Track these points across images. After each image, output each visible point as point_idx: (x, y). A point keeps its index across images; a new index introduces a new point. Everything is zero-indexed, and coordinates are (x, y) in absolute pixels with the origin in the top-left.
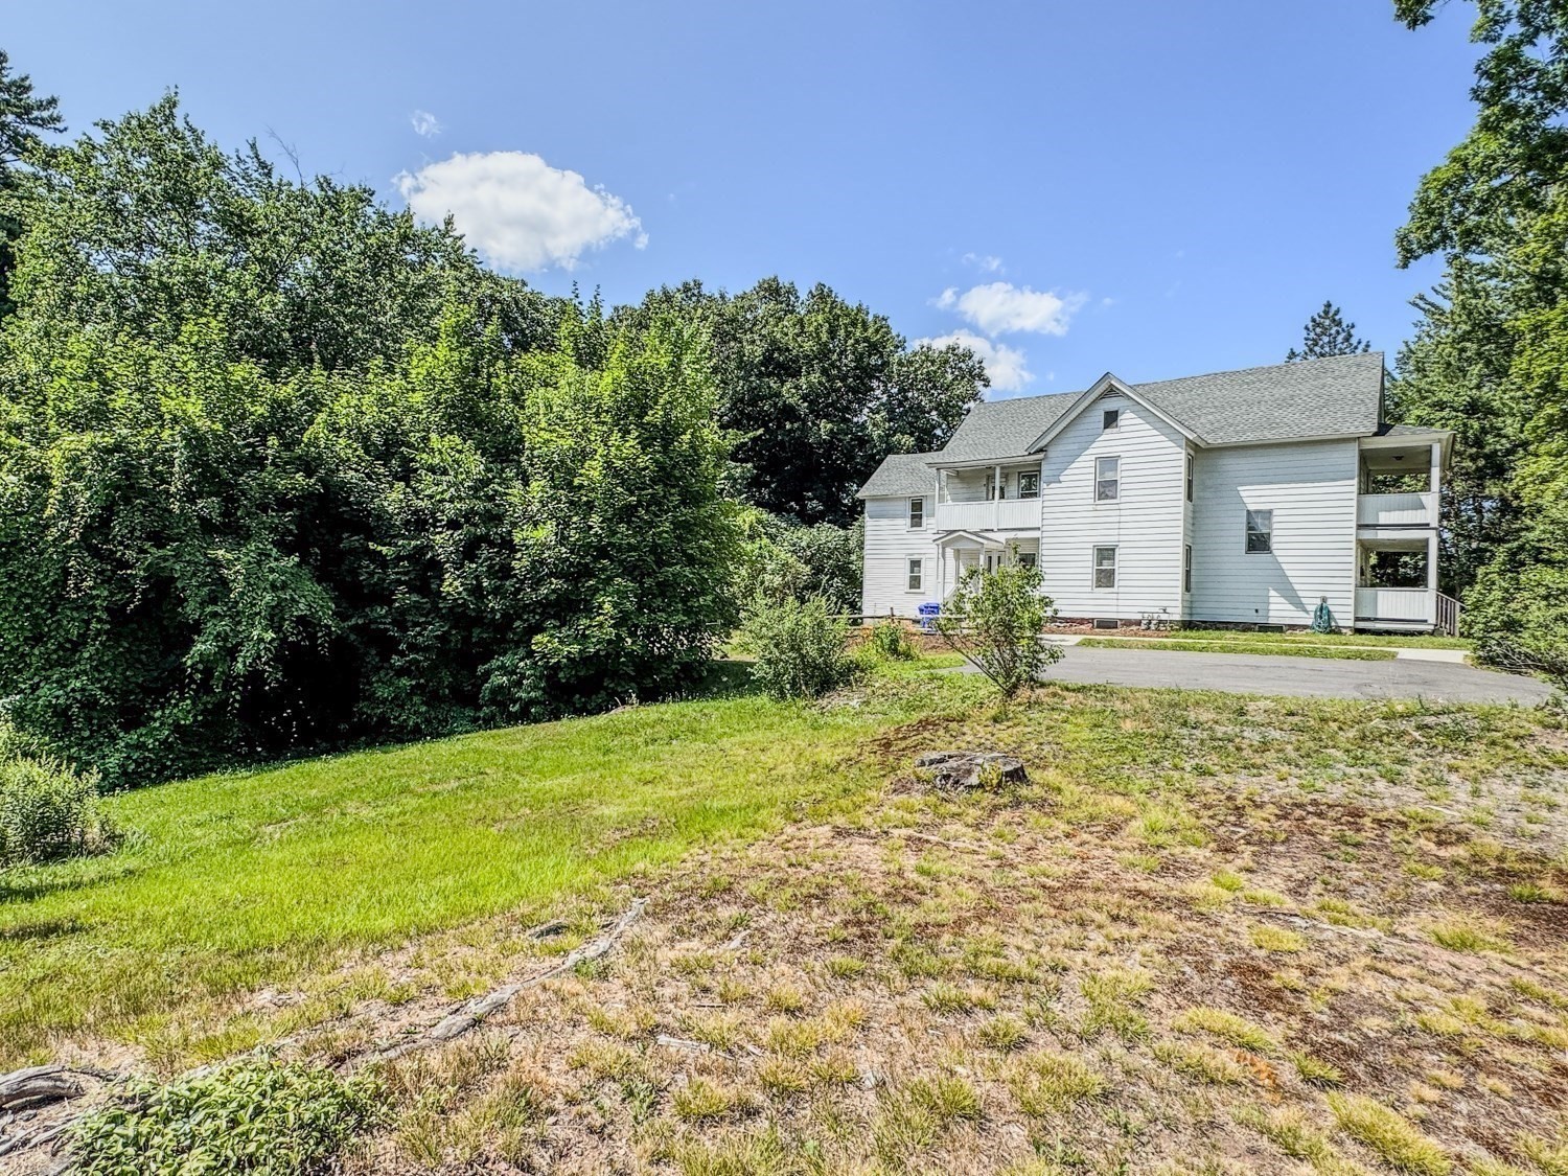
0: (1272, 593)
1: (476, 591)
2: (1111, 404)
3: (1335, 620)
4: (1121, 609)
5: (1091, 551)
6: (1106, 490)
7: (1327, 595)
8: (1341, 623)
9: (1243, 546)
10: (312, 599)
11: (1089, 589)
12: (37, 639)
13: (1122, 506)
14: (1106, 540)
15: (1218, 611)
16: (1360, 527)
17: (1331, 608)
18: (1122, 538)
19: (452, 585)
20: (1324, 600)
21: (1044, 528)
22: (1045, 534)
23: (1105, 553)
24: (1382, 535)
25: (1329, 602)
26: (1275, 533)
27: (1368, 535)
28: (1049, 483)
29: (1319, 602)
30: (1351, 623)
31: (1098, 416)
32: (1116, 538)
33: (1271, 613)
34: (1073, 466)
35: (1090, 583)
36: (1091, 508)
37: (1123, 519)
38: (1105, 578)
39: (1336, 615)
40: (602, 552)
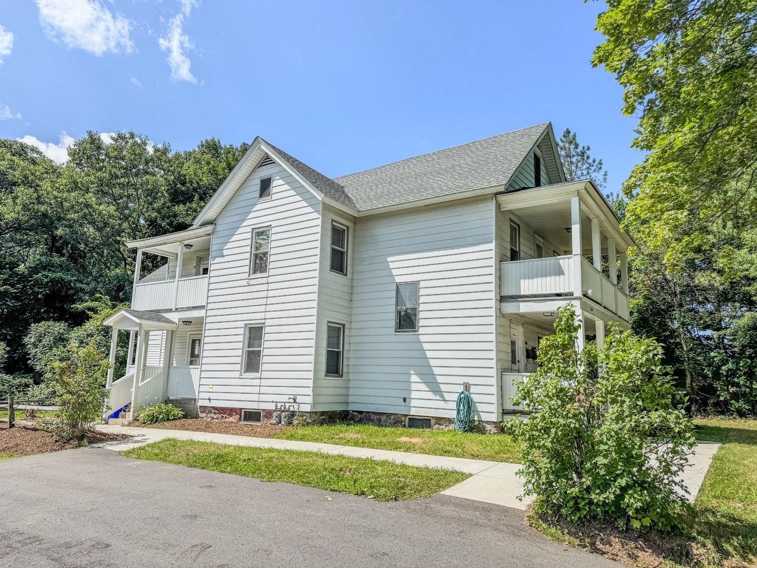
0: (414, 378)
2: (265, 172)
3: (478, 412)
4: (263, 398)
5: (242, 331)
6: (259, 262)
7: (471, 381)
8: (485, 417)
9: (392, 323)
11: (237, 374)
13: (271, 279)
14: (256, 318)
15: (371, 400)
16: (502, 299)
17: (475, 398)
18: (269, 315)
20: (467, 387)
21: (210, 306)
22: (210, 313)
23: (255, 333)
24: (525, 308)
25: (473, 389)
26: (422, 307)
27: (510, 308)
28: (214, 258)
29: (461, 389)
30: (494, 418)
31: (255, 185)
32: (262, 316)
33: (413, 403)
34: (235, 238)
35: (238, 367)
36: (245, 283)
37: (271, 293)
38: (252, 362)
39: (480, 407)
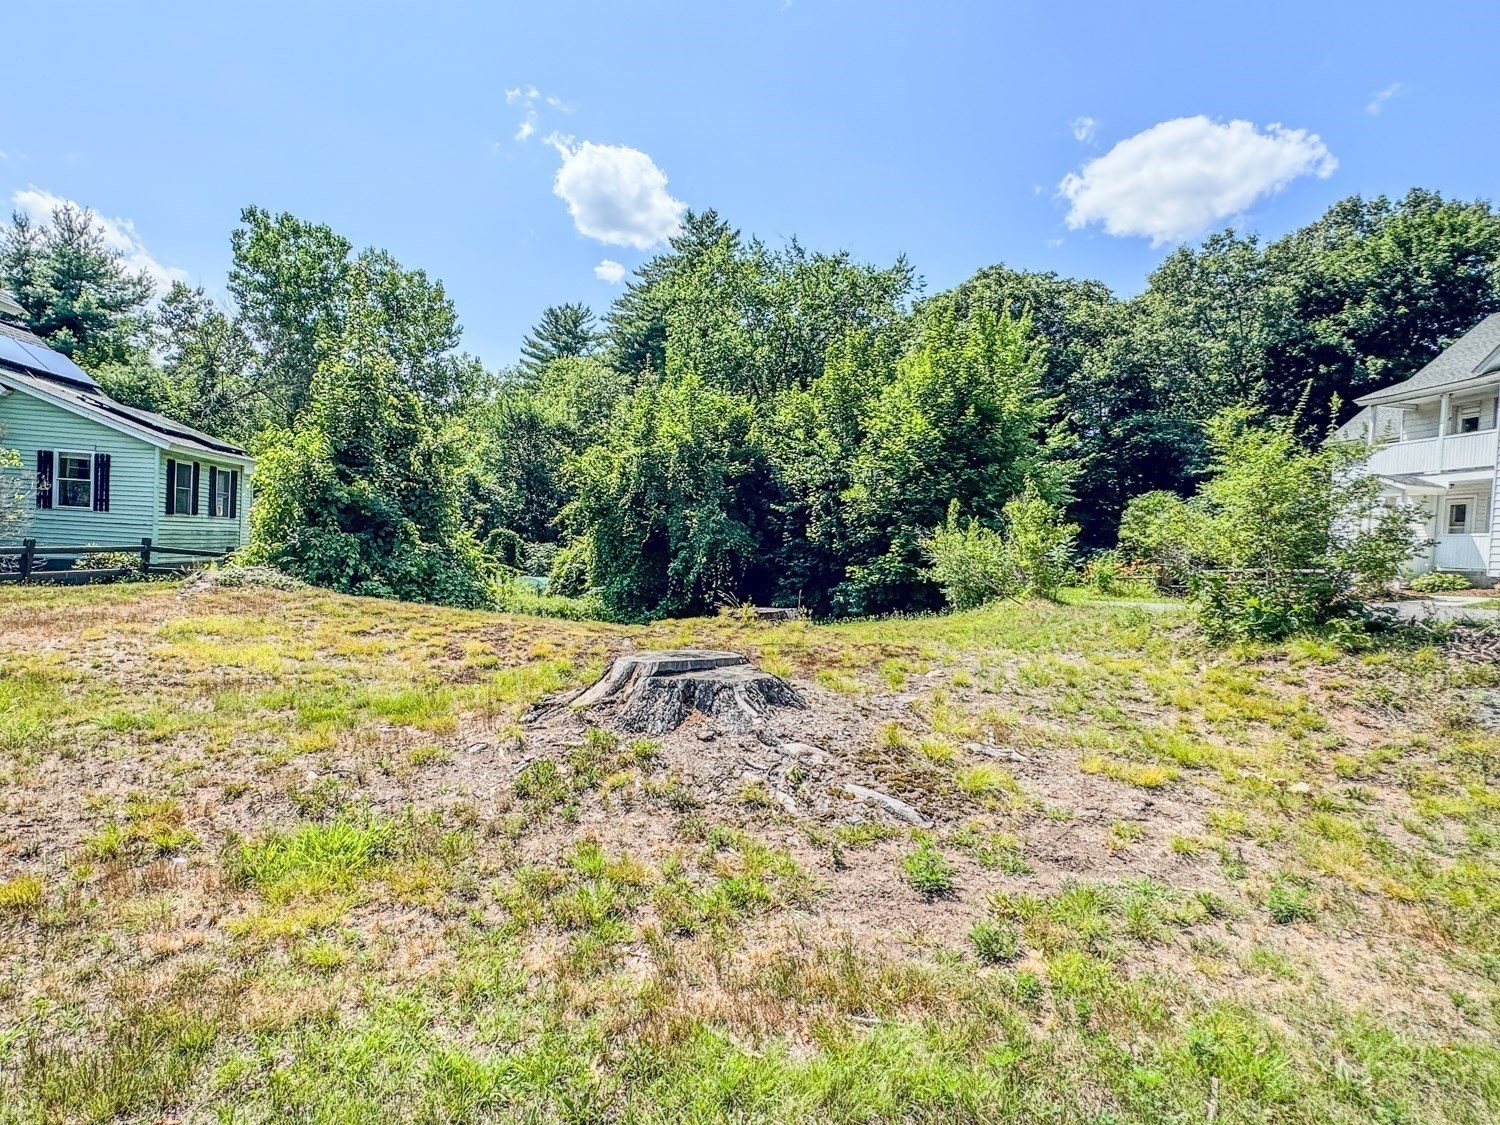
1: (830, 536)
10: (737, 537)
12: (616, 558)
19: (813, 532)
40: (899, 505)
